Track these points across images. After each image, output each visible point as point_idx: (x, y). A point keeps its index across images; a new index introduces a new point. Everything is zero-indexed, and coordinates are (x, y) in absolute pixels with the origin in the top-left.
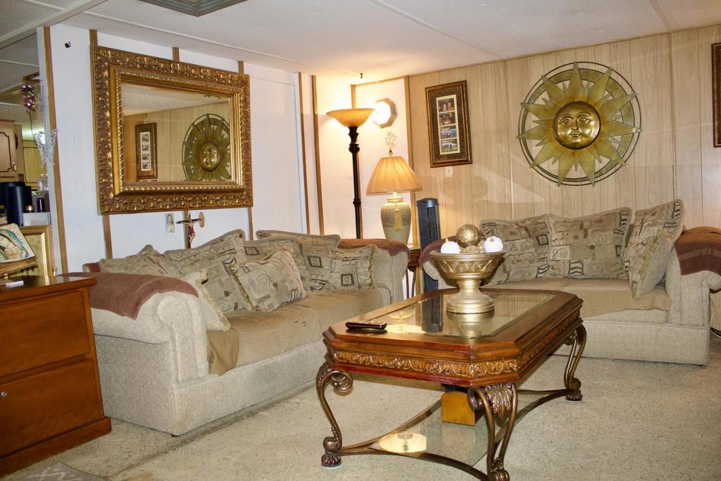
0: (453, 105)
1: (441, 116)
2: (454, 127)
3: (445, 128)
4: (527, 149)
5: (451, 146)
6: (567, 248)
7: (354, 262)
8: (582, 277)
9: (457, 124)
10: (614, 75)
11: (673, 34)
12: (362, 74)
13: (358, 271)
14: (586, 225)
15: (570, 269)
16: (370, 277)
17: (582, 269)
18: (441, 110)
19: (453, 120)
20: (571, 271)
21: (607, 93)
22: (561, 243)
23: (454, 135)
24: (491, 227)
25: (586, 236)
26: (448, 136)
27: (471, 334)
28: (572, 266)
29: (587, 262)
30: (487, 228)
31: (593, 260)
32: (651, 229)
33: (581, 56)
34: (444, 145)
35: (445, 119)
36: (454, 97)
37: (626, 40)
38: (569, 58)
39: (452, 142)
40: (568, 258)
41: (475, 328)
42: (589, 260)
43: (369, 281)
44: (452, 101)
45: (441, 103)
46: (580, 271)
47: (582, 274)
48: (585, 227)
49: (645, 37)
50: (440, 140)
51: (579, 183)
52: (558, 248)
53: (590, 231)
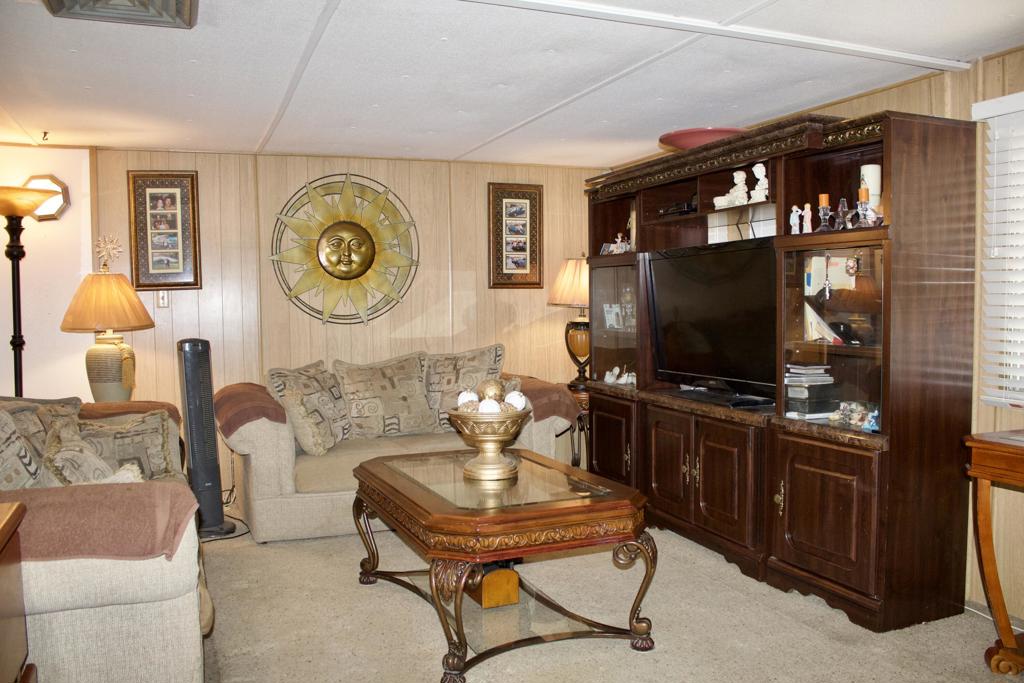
0: (173, 202)
1: (153, 216)
2: (175, 235)
3: (159, 234)
4: (282, 274)
5: (168, 261)
6: (377, 401)
7: (138, 439)
8: (399, 434)
9: (179, 231)
10: (391, 197)
11: (452, 164)
12: (45, 134)
13: (149, 452)
14: (389, 372)
15: (385, 426)
16: (165, 459)
17: (399, 424)
18: (154, 207)
19: (172, 224)
20: (387, 428)
21: (382, 216)
22: (367, 395)
23: (175, 246)
24: (283, 379)
25: (393, 386)
26: (163, 247)
27: (491, 503)
28: (387, 422)
29: (403, 415)
30: (276, 379)
31: (409, 413)
32: (474, 375)
33: (355, 167)
34: (156, 259)
35: (160, 222)
36: (177, 191)
37: (406, 160)
38: (340, 167)
39: (171, 257)
40: (381, 412)
41: (498, 496)
42: (406, 414)
43: (163, 466)
44: (172, 197)
45: (154, 198)
46: (397, 427)
47: (399, 430)
48: (389, 376)
49: (425, 160)
50: (150, 251)
51: (348, 321)
52: (364, 402)
53: (395, 380)
